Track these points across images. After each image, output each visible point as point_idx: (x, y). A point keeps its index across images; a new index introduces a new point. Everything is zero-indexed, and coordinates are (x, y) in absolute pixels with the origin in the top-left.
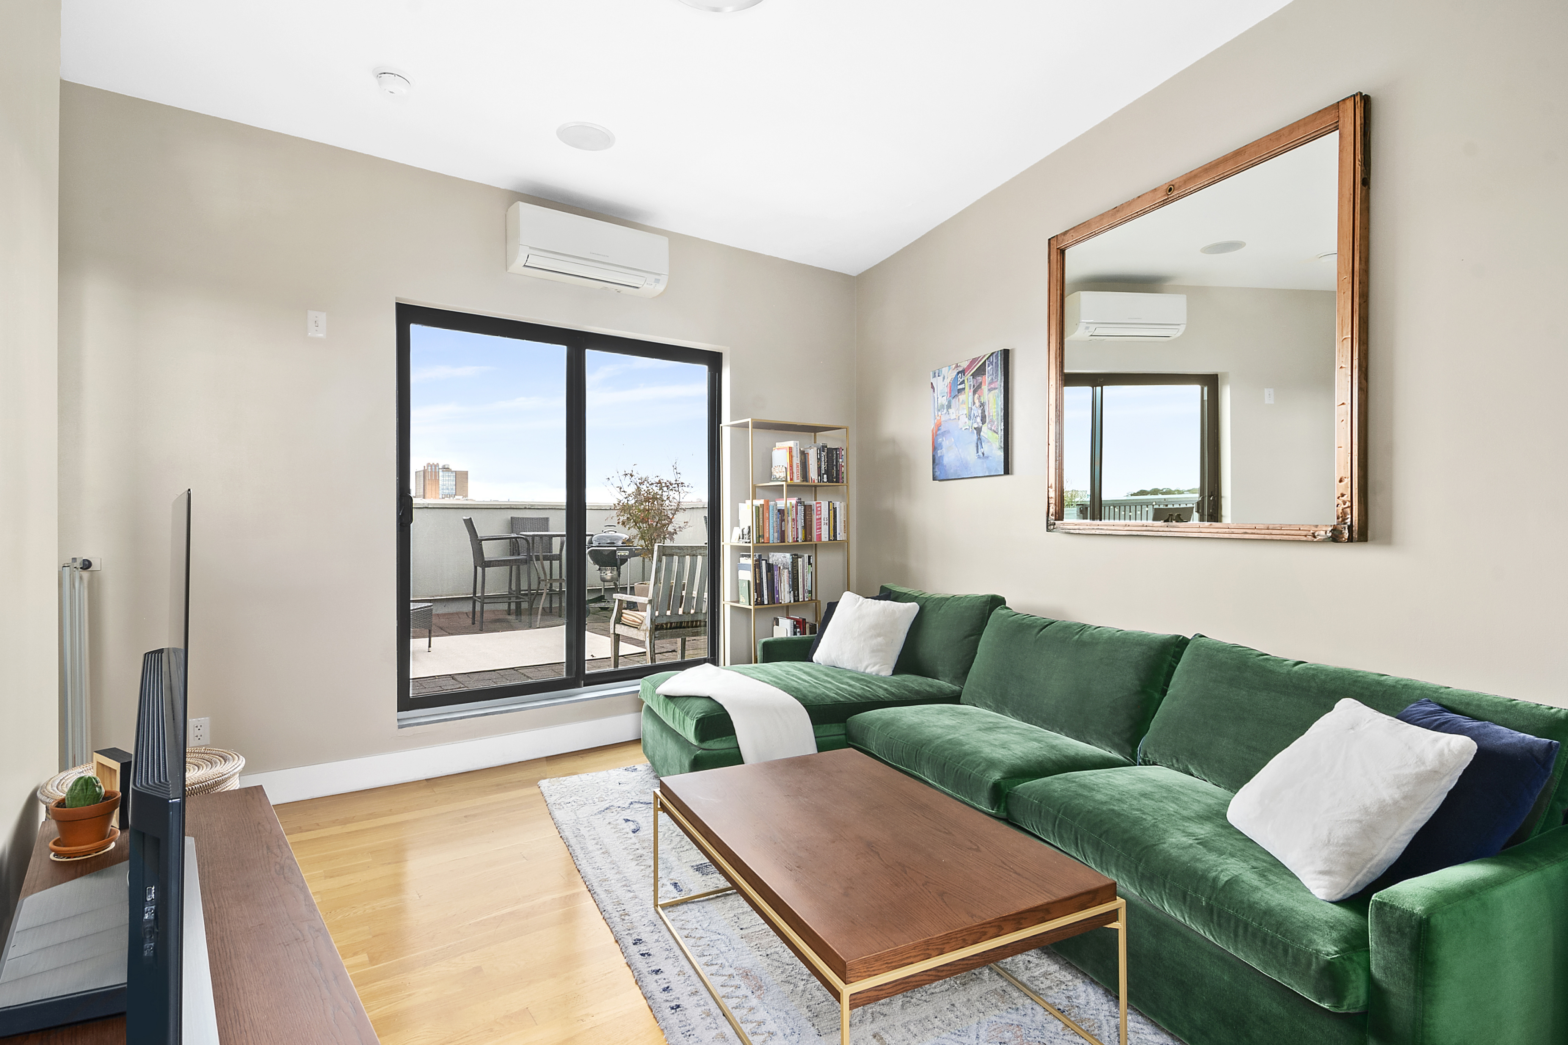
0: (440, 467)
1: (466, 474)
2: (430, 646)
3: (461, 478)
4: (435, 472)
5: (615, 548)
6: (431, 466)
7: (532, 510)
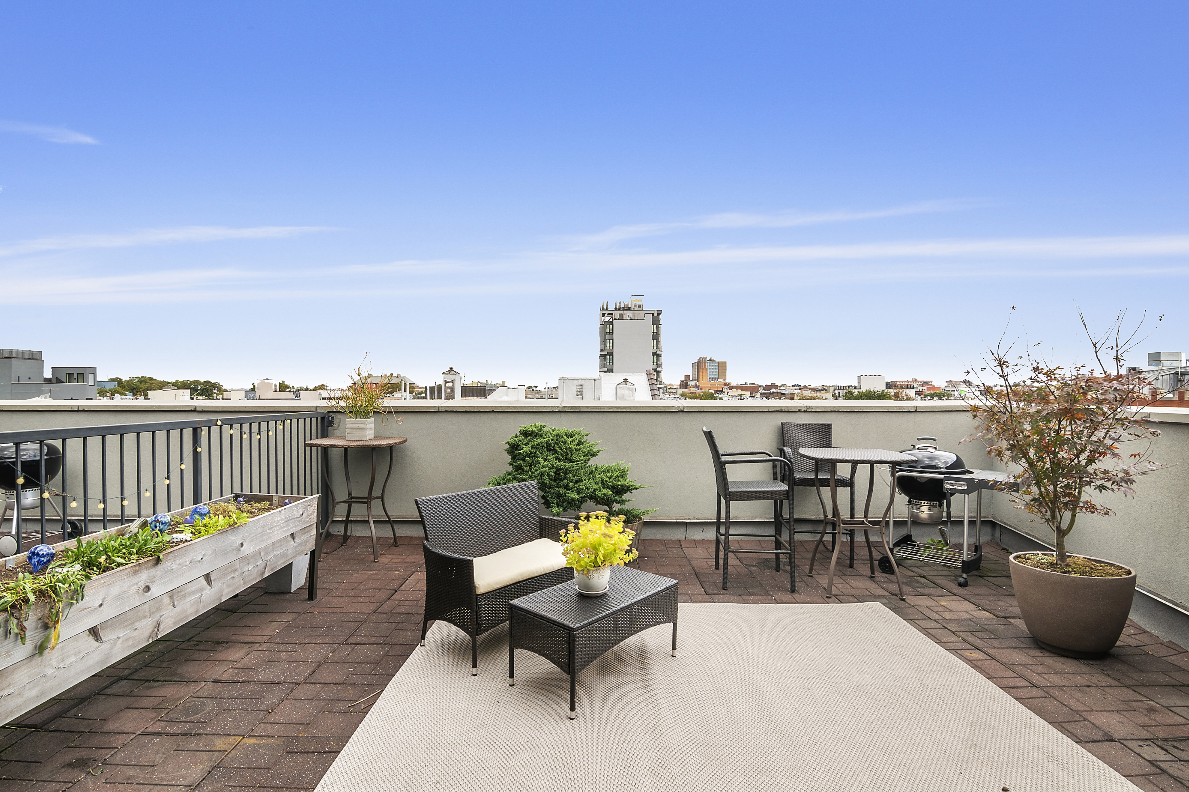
0: (708, 359)
1: (725, 363)
2: (674, 648)
3: (722, 367)
4: (705, 363)
5: (942, 476)
6: (703, 359)
7: (808, 413)
